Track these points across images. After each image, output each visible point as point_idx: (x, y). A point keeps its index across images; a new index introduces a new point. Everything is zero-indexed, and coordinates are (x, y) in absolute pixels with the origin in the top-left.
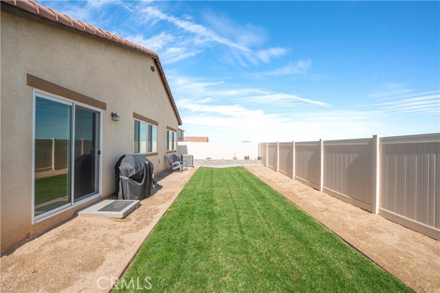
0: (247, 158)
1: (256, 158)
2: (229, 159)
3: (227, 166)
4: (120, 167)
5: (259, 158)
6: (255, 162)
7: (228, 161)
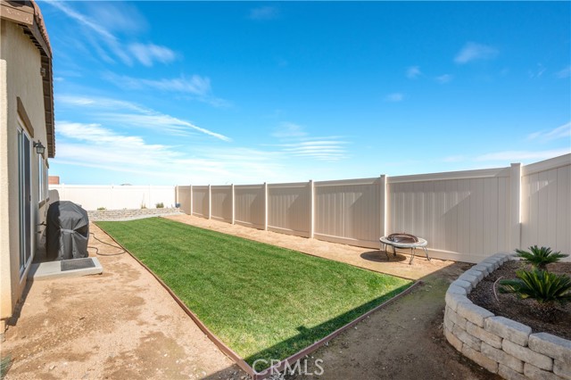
0: (160, 206)
1: (174, 206)
2: (135, 208)
3: (133, 218)
4: (60, 217)
5: (177, 206)
6: (172, 210)
7: (134, 212)
